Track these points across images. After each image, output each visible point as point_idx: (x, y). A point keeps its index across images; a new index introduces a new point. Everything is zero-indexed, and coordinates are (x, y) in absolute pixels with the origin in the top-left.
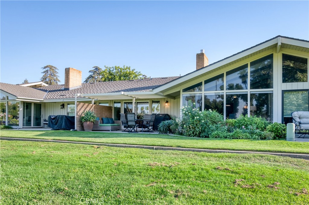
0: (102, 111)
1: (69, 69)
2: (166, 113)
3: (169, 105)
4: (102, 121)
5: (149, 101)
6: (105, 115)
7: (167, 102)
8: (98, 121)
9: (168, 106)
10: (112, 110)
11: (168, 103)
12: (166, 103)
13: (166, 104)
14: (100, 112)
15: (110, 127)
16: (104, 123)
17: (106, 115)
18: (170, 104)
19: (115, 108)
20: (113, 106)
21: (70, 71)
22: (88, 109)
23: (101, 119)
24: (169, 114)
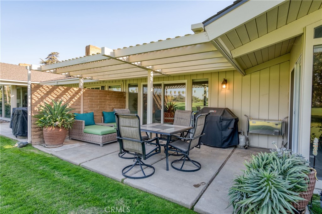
0: (105, 99)
1: (89, 47)
2: (222, 106)
3: (229, 89)
4: (102, 117)
5: (185, 81)
6: (111, 107)
7: (225, 82)
8: (82, 122)
9: (227, 91)
10: (125, 98)
11: (227, 84)
12: (223, 83)
13: (224, 86)
14: (100, 102)
15: (101, 137)
16: (105, 121)
17: (114, 106)
18: (231, 86)
19: (130, 94)
20: (127, 91)
21: (90, 49)
22: (65, 98)
23: (101, 114)
24: (230, 108)
